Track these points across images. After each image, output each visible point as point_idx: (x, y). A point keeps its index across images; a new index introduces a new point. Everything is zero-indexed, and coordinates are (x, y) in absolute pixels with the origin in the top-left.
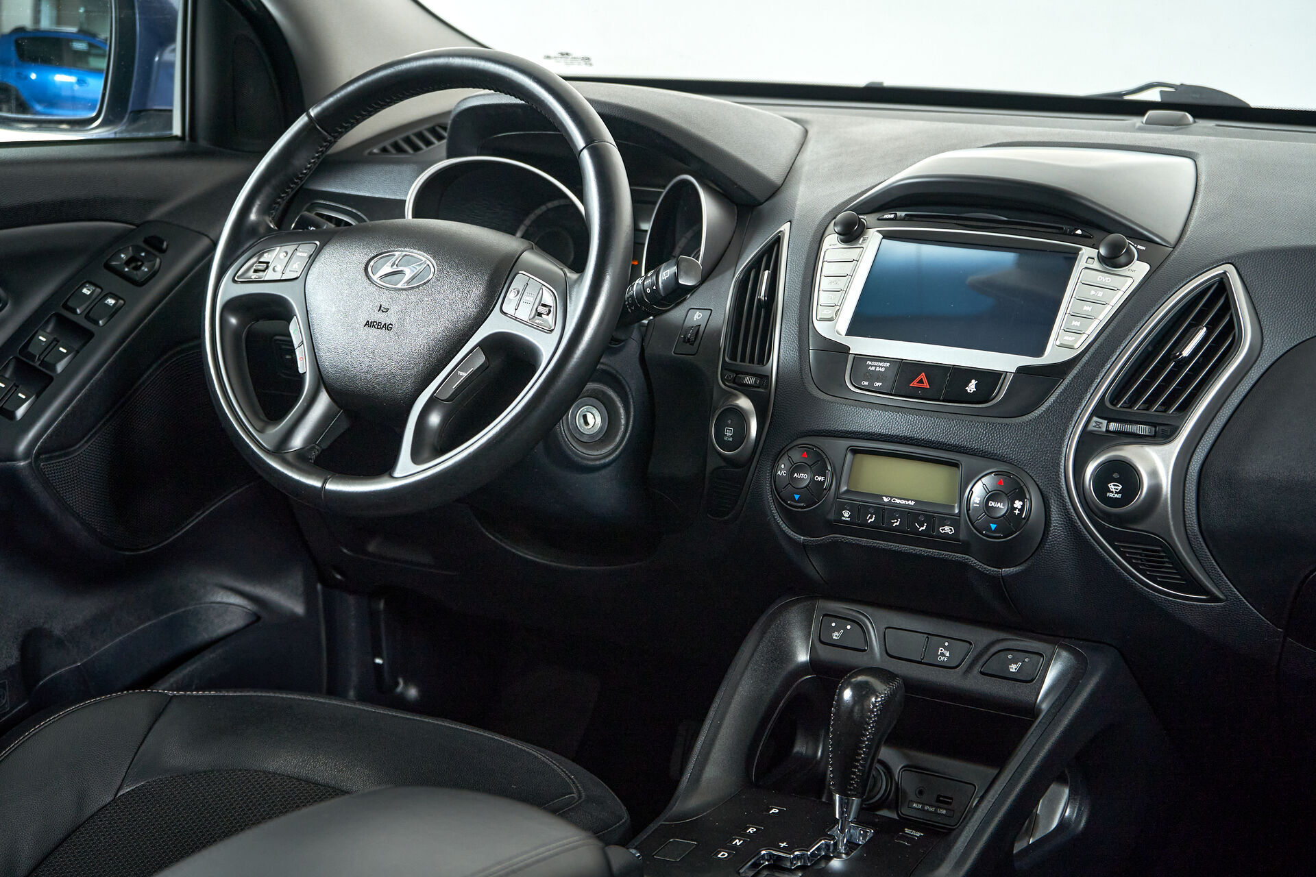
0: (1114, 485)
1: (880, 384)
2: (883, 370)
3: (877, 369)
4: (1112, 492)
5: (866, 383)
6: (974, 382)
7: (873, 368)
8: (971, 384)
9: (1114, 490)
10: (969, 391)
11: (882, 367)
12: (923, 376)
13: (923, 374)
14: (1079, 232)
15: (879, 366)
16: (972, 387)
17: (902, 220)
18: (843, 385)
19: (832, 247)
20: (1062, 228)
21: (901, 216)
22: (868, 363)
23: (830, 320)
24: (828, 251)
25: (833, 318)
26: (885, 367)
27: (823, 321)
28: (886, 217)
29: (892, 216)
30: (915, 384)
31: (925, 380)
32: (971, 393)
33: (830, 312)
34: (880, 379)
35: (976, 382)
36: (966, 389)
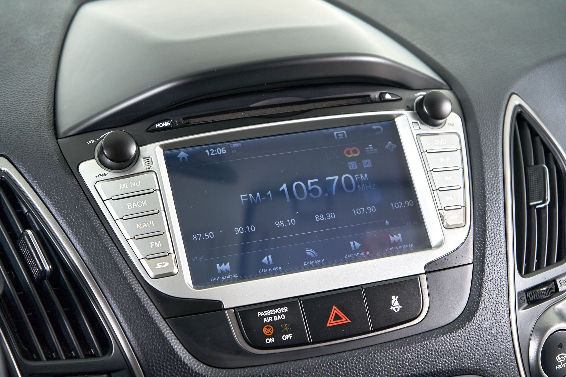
0: (560, 356)
1: (290, 336)
2: (283, 317)
4: (560, 364)
5: (272, 340)
6: (395, 299)
7: (270, 319)
8: (393, 302)
9: (561, 361)
10: (395, 311)
11: (280, 314)
12: (335, 310)
13: (334, 307)
14: (388, 97)
15: (277, 315)
16: (395, 305)
17: (181, 126)
18: (240, 351)
19: (101, 178)
20: (369, 96)
21: (179, 122)
22: (259, 314)
23: (171, 274)
24: (98, 186)
25: (175, 271)
26: (285, 313)
27: (157, 277)
28: (158, 125)
29: (167, 124)
30: (332, 322)
31: (341, 314)
32: (398, 310)
33: (167, 264)
34: (286, 329)
35: (397, 297)
36: (391, 308)
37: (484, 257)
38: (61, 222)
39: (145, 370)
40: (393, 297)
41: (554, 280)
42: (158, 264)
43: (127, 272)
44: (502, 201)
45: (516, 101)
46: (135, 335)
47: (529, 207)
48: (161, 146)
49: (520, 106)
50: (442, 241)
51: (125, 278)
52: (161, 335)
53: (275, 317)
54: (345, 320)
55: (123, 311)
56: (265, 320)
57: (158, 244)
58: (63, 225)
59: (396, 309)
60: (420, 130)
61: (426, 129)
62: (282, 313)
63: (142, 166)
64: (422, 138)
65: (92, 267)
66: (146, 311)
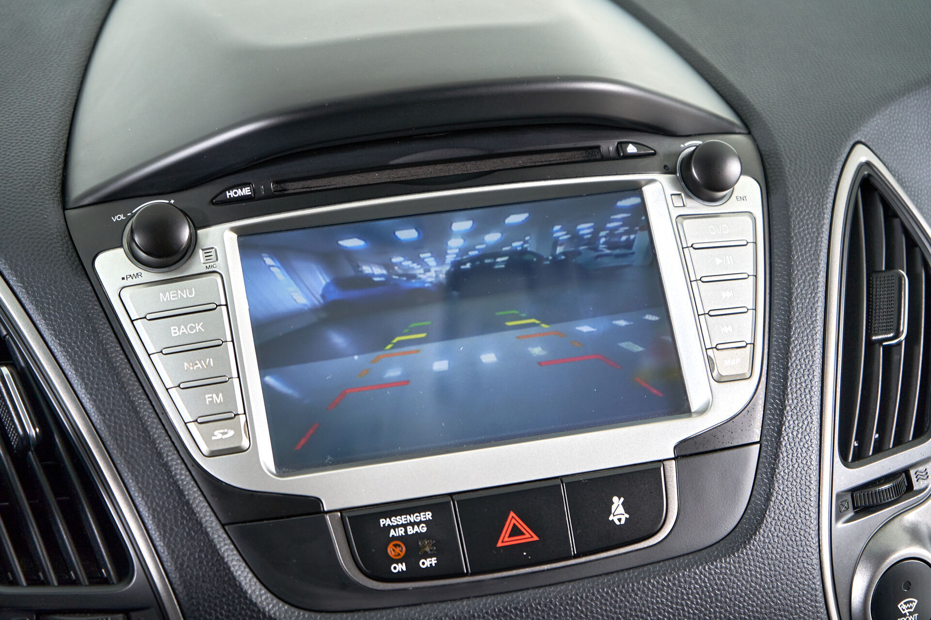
0: (905, 603)
1: (434, 561)
2: (423, 529)
3: (411, 531)
4: (905, 616)
5: (401, 567)
6: (617, 503)
7: (401, 532)
8: (614, 507)
9: (906, 611)
10: (618, 523)
11: (418, 524)
12: (513, 519)
13: (512, 514)
14: (631, 149)
15: (412, 524)
16: (618, 513)
17: (269, 196)
18: (346, 584)
19: (130, 282)
20: (598, 147)
21: (267, 189)
22: (383, 522)
23: (238, 450)
24: (125, 294)
25: (245, 443)
26: (427, 522)
27: (214, 454)
28: (231, 194)
29: (246, 191)
30: (506, 539)
31: (522, 526)
32: (623, 522)
33: (231, 433)
34: (427, 549)
35: (622, 499)
36: (611, 518)
37: (780, 433)
38: (59, 355)
39: (185, 610)
40: (615, 499)
41: (906, 471)
42: (216, 433)
43: (164, 444)
44: (819, 336)
45: (861, 155)
46: (172, 552)
47: (870, 344)
48: (234, 230)
49: (868, 164)
50: (709, 403)
51: (160, 455)
52: (215, 551)
53: (409, 528)
54: (529, 536)
55: (153, 511)
56: (392, 533)
57: (219, 399)
58: (62, 360)
59: (620, 520)
60: (684, 208)
61: (695, 206)
62: (421, 522)
63: (199, 263)
64: (687, 223)
65: (105, 434)
66: (192, 512)
